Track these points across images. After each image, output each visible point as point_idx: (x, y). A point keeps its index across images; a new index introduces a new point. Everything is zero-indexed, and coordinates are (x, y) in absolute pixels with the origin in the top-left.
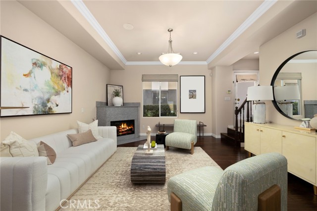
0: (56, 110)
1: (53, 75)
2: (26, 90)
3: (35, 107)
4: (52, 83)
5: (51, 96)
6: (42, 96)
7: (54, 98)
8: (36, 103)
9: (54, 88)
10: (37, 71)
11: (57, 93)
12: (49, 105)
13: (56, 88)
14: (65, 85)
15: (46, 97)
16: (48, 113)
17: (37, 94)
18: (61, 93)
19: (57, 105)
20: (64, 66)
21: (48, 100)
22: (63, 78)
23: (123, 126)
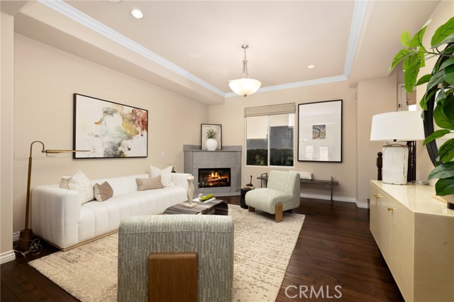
0: (127, 153)
1: (125, 120)
2: (97, 136)
3: (105, 151)
4: (123, 129)
5: (122, 140)
6: (113, 140)
7: (126, 143)
8: (107, 147)
9: (125, 133)
10: (108, 118)
11: (130, 137)
12: (120, 149)
13: (128, 132)
14: (139, 129)
15: (117, 141)
16: (120, 156)
17: (108, 139)
18: (134, 137)
19: (129, 149)
20: (137, 110)
21: (119, 145)
22: (136, 122)
23: (213, 175)
